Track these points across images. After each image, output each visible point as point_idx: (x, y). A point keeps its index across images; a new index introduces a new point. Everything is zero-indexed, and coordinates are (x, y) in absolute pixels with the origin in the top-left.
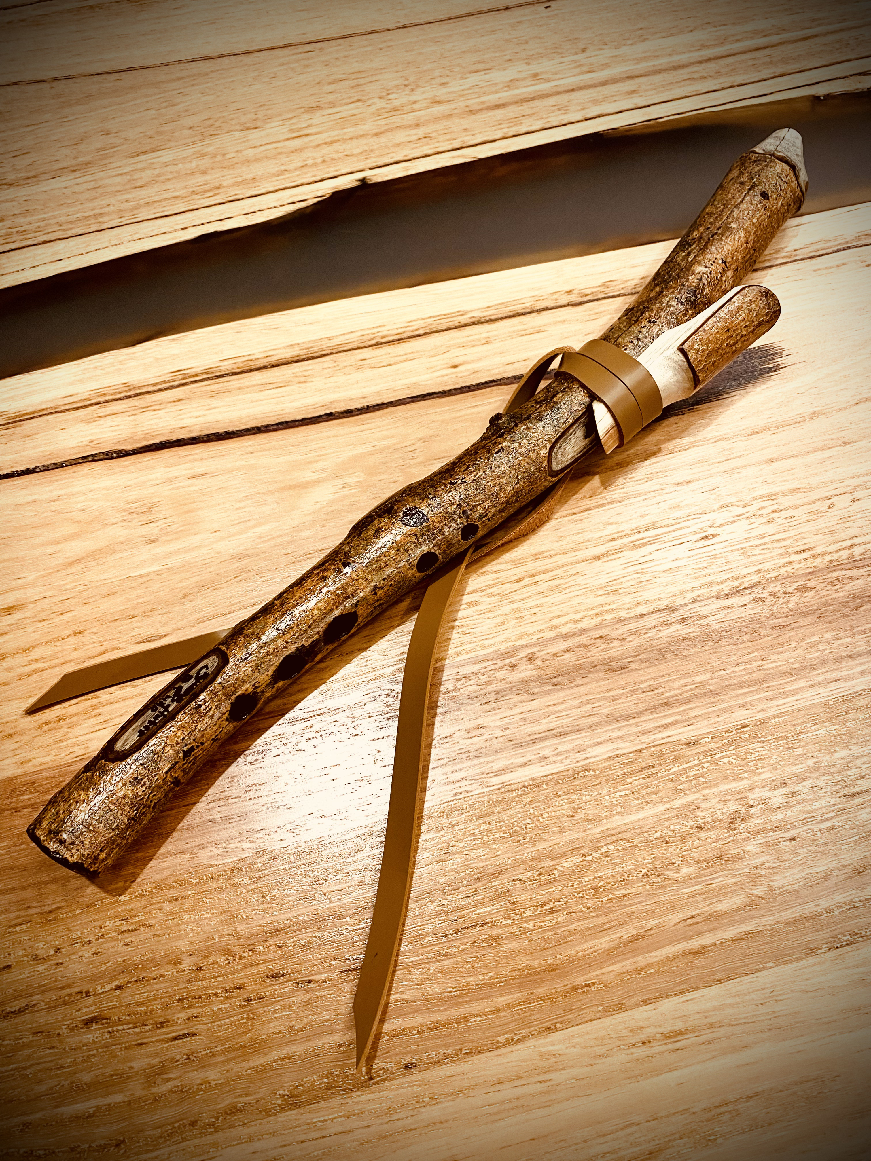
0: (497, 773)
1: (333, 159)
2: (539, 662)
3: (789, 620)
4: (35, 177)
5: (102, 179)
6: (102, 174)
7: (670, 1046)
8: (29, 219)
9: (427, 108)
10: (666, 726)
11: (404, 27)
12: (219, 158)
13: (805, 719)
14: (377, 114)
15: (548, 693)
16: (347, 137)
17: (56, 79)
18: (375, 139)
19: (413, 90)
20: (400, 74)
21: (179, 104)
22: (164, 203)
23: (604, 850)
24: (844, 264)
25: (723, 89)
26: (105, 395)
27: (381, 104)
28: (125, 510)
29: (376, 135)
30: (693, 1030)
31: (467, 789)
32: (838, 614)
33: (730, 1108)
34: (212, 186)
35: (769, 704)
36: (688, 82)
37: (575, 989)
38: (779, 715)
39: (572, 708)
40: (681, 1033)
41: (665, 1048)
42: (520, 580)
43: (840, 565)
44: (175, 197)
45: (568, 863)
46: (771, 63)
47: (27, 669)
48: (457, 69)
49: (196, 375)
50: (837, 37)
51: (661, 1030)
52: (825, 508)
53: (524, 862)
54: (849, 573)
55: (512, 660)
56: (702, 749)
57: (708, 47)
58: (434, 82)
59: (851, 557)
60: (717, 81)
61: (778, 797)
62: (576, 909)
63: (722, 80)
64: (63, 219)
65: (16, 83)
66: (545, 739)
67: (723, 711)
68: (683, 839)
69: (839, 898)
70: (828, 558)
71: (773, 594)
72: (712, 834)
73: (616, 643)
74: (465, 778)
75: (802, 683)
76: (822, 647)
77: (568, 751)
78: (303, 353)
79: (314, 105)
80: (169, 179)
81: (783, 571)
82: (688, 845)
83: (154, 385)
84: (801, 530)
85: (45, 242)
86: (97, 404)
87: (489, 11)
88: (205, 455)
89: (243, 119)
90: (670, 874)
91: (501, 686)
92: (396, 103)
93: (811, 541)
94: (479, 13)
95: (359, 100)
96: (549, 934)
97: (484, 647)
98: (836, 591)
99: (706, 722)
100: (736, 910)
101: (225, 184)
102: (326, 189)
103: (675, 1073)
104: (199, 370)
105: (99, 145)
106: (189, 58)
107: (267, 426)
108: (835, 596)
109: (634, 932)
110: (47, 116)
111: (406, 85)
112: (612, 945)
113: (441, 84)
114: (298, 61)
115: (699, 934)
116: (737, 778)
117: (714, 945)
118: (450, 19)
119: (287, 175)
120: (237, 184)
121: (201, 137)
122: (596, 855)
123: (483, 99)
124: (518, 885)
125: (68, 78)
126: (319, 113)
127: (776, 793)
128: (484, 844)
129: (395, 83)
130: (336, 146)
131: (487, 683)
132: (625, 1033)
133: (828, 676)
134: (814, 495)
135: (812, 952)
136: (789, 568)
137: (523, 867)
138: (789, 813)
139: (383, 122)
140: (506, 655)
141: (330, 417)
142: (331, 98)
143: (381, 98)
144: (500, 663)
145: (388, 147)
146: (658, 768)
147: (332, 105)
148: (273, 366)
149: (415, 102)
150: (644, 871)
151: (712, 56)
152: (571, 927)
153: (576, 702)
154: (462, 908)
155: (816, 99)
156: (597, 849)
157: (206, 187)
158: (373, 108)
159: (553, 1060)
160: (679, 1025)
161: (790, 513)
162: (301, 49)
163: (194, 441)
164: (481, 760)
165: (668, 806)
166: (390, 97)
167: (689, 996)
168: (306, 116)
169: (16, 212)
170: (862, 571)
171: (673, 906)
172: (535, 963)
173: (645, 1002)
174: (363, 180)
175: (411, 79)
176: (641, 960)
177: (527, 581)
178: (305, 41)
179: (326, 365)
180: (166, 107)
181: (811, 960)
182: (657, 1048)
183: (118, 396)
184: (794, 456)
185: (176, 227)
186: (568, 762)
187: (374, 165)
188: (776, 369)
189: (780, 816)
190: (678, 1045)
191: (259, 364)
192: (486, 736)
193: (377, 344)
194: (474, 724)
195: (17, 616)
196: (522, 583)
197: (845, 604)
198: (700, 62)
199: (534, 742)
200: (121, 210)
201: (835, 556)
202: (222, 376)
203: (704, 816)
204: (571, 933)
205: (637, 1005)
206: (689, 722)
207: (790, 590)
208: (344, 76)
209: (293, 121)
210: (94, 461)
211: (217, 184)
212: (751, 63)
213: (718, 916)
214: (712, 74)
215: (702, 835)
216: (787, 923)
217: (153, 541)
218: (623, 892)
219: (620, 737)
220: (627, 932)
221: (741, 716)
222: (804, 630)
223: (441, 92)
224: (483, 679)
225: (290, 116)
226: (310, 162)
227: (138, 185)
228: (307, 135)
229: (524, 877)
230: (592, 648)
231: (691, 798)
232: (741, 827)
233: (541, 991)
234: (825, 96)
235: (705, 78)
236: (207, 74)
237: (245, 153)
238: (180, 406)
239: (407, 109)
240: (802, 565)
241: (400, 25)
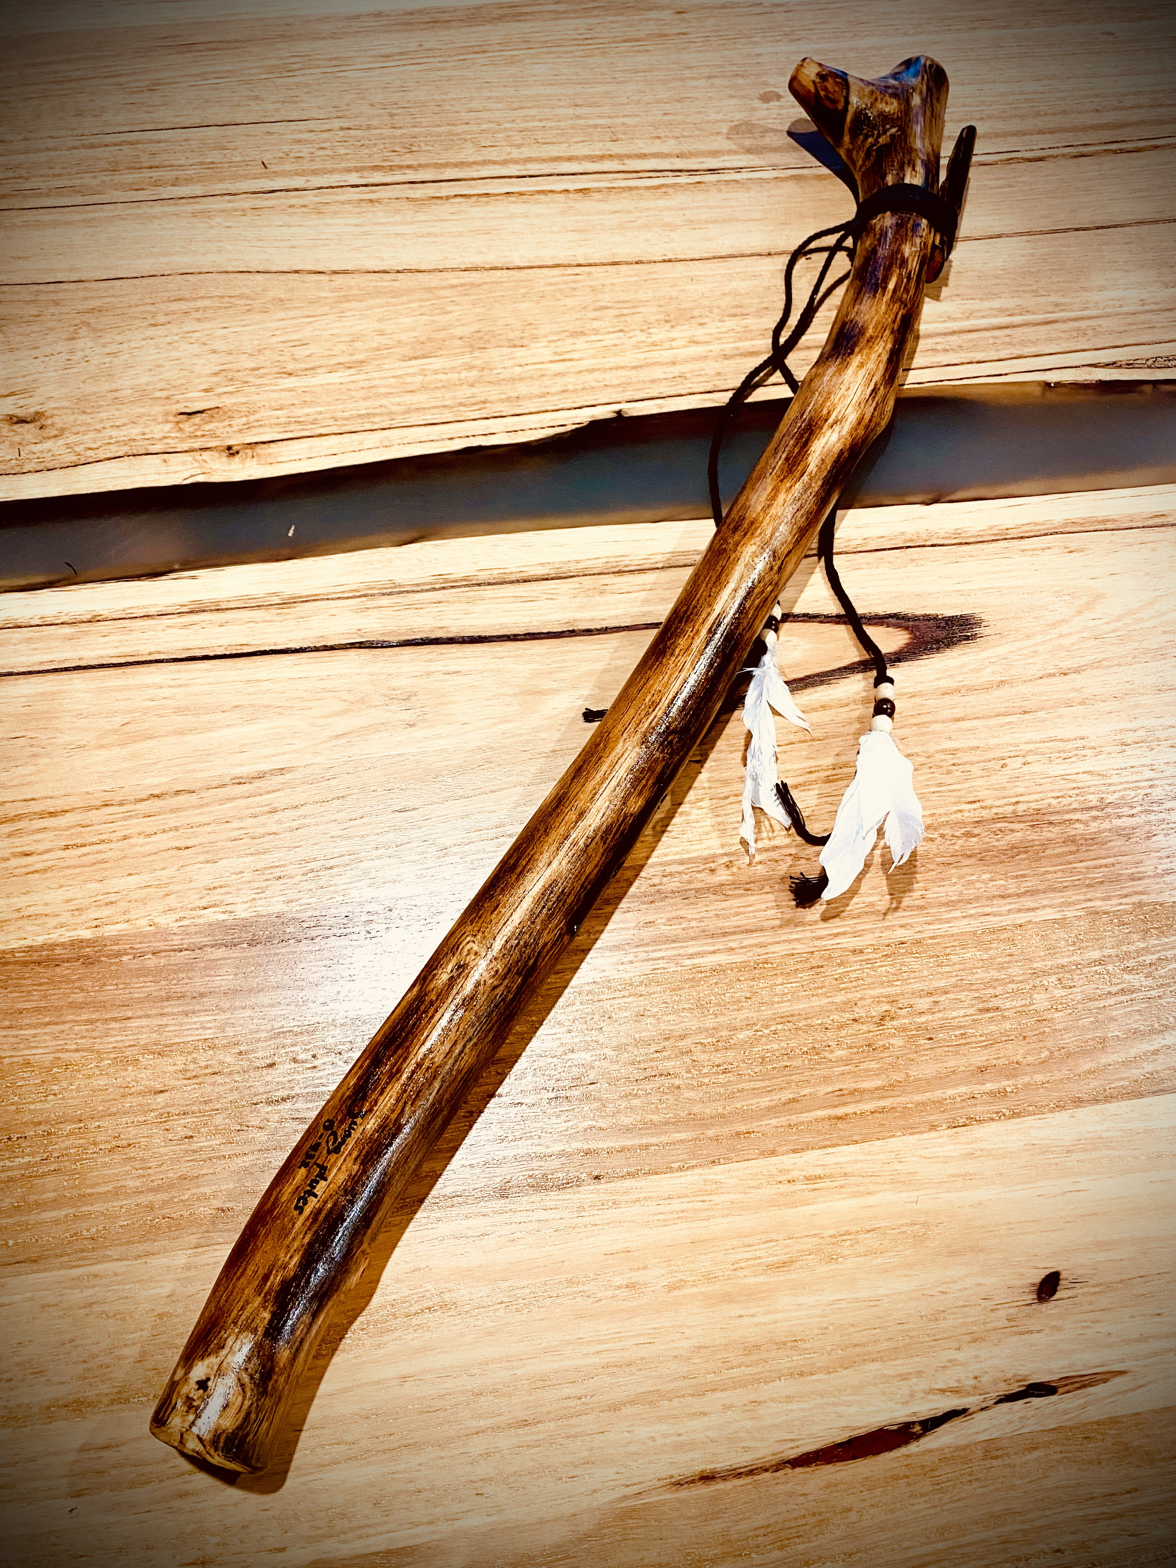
0: (691, 956)
1: (593, 388)
2: (735, 869)
3: (952, 860)
4: (312, 369)
5: (374, 379)
6: (376, 375)
7: (810, 1186)
8: (307, 410)
9: (685, 346)
10: (836, 935)
11: (670, 261)
12: (486, 372)
13: (955, 944)
14: (636, 346)
15: (740, 896)
16: (607, 366)
17: (335, 272)
18: (633, 372)
19: (673, 327)
20: (663, 309)
21: (450, 312)
22: (434, 411)
23: (773, 1028)
24: (1049, 548)
25: (962, 364)
26: (373, 588)
27: (642, 337)
28: (386, 696)
29: (634, 368)
30: (830, 1176)
31: (665, 966)
32: (996, 860)
33: (852, 1237)
34: (478, 399)
35: (927, 927)
36: (930, 353)
37: (738, 1134)
38: (933, 938)
39: (759, 910)
40: (820, 1177)
41: (805, 1187)
42: (727, 798)
43: (1003, 818)
44: (444, 406)
45: (742, 1036)
46: (1010, 343)
47: (295, 824)
48: (716, 311)
49: (456, 581)
50: (1076, 324)
51: (804, 1173)
52: (999, 767)
53: (706, 1030)
54: (1011, 826)
55: (713, 865)
56: (865, 957)
57: (954, 320)
58: (693, 320)
59: (1014, 812)
60: (958, 355)
61: (924, 1003)
62: (745, 1072)
63: (963, 354)
64: (340, 415)
65: (297, 272)
66: (734, 933)
67: (887, 928)
68: (841, 1027)
69: (963, 1089)
70: (994, 811)
71: (942, 836)
72: (864, 1028)
73: (803, 861)
74: (663, 958)
75: (957, 914)
76: (978, 885)
77: (751, 946)
78: (553, 573)
79: (579, 330)
80: (437, 388)
81: (953, 817)
82: (843, 1033)
83: (418, 585)
84: (974, 784)
85: (321, 435)
86: (365, 596)
87: (752, 255)
88: (460, 654)
89: (511, 335)
90: (827, 1054)
91: (702, 885)
92: (656, 338)
93: (981, 795)
94: (743, 256)
95: (621, 331)
96: (722, 1090)
97: (688, 852)
98: (998, 840)
99: (870, 936)
100: (876, 1089)
101: (490, 399)
102: (585, 417)
103: (811, 1207)
104: (459, 576)
105: (374, 345)
106: (463, 267)
107: (515, 635)
108: (995, 844)
109: (791, 1096)
110: (326, 309)
111: (666, 321)
112: (772, 1104)
113: (701, 324)
114: (566, 283)
115: (844, 1104)
116: (890, 984)
117: (855, 1113)
118: (714, 258)
119: (549, 398)
120: (502, 401)
121: (469, 349)
122: (767, 1031)
123: (738, 345)
124: (700, 1047)
125: (345, 272)
126: (583, 339)
127: (922, 1000)
128: (675, 1012)
129: (658, 317)
130: (596, 375)
131: (689, 882)
132: (775, 1172)
133: (980, 910)
134: (991, 755)
135: (933, 1127)
136: (959, 815)
137: (705, 1034)
138: (930, 1018)
139: (642, 356)
140: (706, 860)
141: (572, 633)
142: (596, 324)
143: (642, 331)
144: (702, 867)
145: (644, 382)
146: (826, 968)
147: (596, 332)
148: (525, 581)
149: (674, 340)
150: (805, 1049)
151: (956, 329)
152: (740, 1086)
153: (764, 906)
154: (652, 1060)
155: (1048, 384)
156: (767, 1027)
157: (473, 400)
158: (634, 341)
159: (714, 1186)
160: (819, 1172)
161: (968, 767)
162: (570, 271)
163: (451, 641)
164: (678, 945)
165: (830, 1000)
166: (651, 331)
167: (830, 1150)
168: (570, 341)
169: (295, 402)
170: (1022, 825)
171: (826, 1080)
172: (708, 1111)
173: (794, 1151)
174: (619, 412)
175: (672, 317)
176: (794, 1119)
177: (731, 799)
178: (574, 263)
179: (572, 586)
180: (439, 314)
181: (933, 1134)
182: (799, 1186)
183: (385, 591)
184: (978, 718)
185: (444, 436)
186: (751, 954)
187: (630, 398)
188: (973, 637)
189: (923, 1019)
190: (816, 1186)
191: (513, 577)
192: (683, 926)
193: (619, 572)
194: (674, 914)
195: (288, 776)
196: (727, 801)
197: (1004, 852)
198: (945, 334)
199: (725, 934)
200: (391, 413)
201: (1001, 810)
202: (479, 585)
203: (859, 1012)
204: (739, 1091)
205: (787, 1152)
206: (856, 934)
207: (958, 834)
208: (609, 304)
209: (559, 343)
210: (360, 648)
211: (483, 399)
212: (991, 341)
213: (862, 1092)
214: (955, 347)
215: (856, 1026)
216: (918, 1104)
217: (411, 726)
218: (785, 1064)
219: (797, 940)
220: (786, 1096)
221: (901, 934)
222: (965, 870)
223: (700, 333)
224: (685, 877)
225: (555, 338)
226: (571, 387)
227: (409, 389)
228: (570, 360)
229: (705, 1041)
230: (781, 863)
231: (850, 996)
232: (889, 1024)
233: (710, 1133)
234: (1056, 383)
235: (947, 350)
236: (480, 285)
237: (510, 370)
238: (441, 607)
239: (666, 345)
240: (971, 814)
241: (666, 258)
